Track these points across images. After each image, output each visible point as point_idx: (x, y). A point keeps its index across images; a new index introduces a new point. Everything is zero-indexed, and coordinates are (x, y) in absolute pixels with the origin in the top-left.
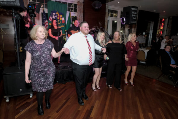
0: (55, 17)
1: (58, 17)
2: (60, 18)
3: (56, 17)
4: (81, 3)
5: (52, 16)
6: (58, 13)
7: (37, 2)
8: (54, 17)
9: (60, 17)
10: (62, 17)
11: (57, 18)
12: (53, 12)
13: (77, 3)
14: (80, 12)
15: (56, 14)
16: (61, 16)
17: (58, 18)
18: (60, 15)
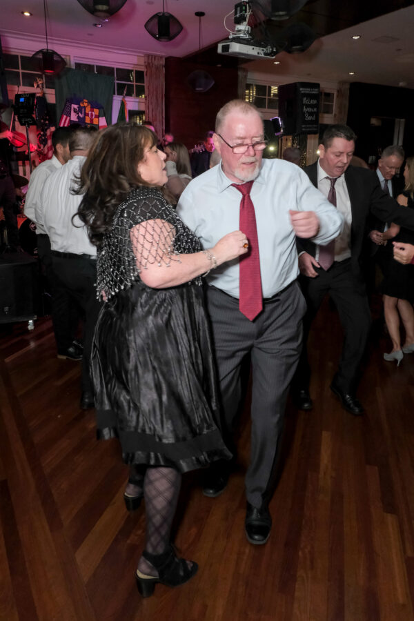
0: (78, 117)
1: (86, 114)
2: (92, 120)
3: (81, 116)
4: (157, 68)
5: (69, 115)
6: (86, 104)
7: (22, 69)
8: (74, 117)
9: (92, 114)
10: (97, 117)
11: (84, 117)
12: (72, 101)
13: (143, 69)
14: (154, 97)
15: (80, 108)
16: (96, 112)
17: (88, 120)
18: (92, 110)
